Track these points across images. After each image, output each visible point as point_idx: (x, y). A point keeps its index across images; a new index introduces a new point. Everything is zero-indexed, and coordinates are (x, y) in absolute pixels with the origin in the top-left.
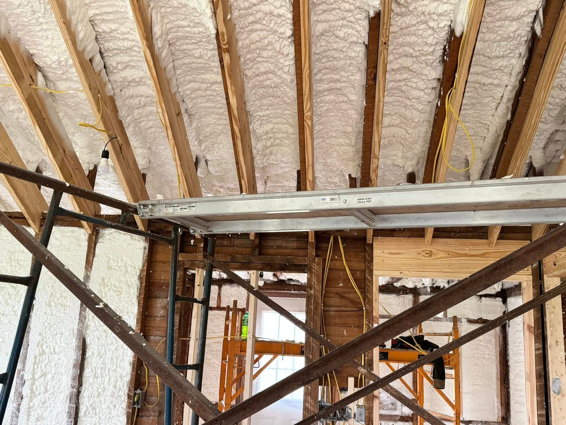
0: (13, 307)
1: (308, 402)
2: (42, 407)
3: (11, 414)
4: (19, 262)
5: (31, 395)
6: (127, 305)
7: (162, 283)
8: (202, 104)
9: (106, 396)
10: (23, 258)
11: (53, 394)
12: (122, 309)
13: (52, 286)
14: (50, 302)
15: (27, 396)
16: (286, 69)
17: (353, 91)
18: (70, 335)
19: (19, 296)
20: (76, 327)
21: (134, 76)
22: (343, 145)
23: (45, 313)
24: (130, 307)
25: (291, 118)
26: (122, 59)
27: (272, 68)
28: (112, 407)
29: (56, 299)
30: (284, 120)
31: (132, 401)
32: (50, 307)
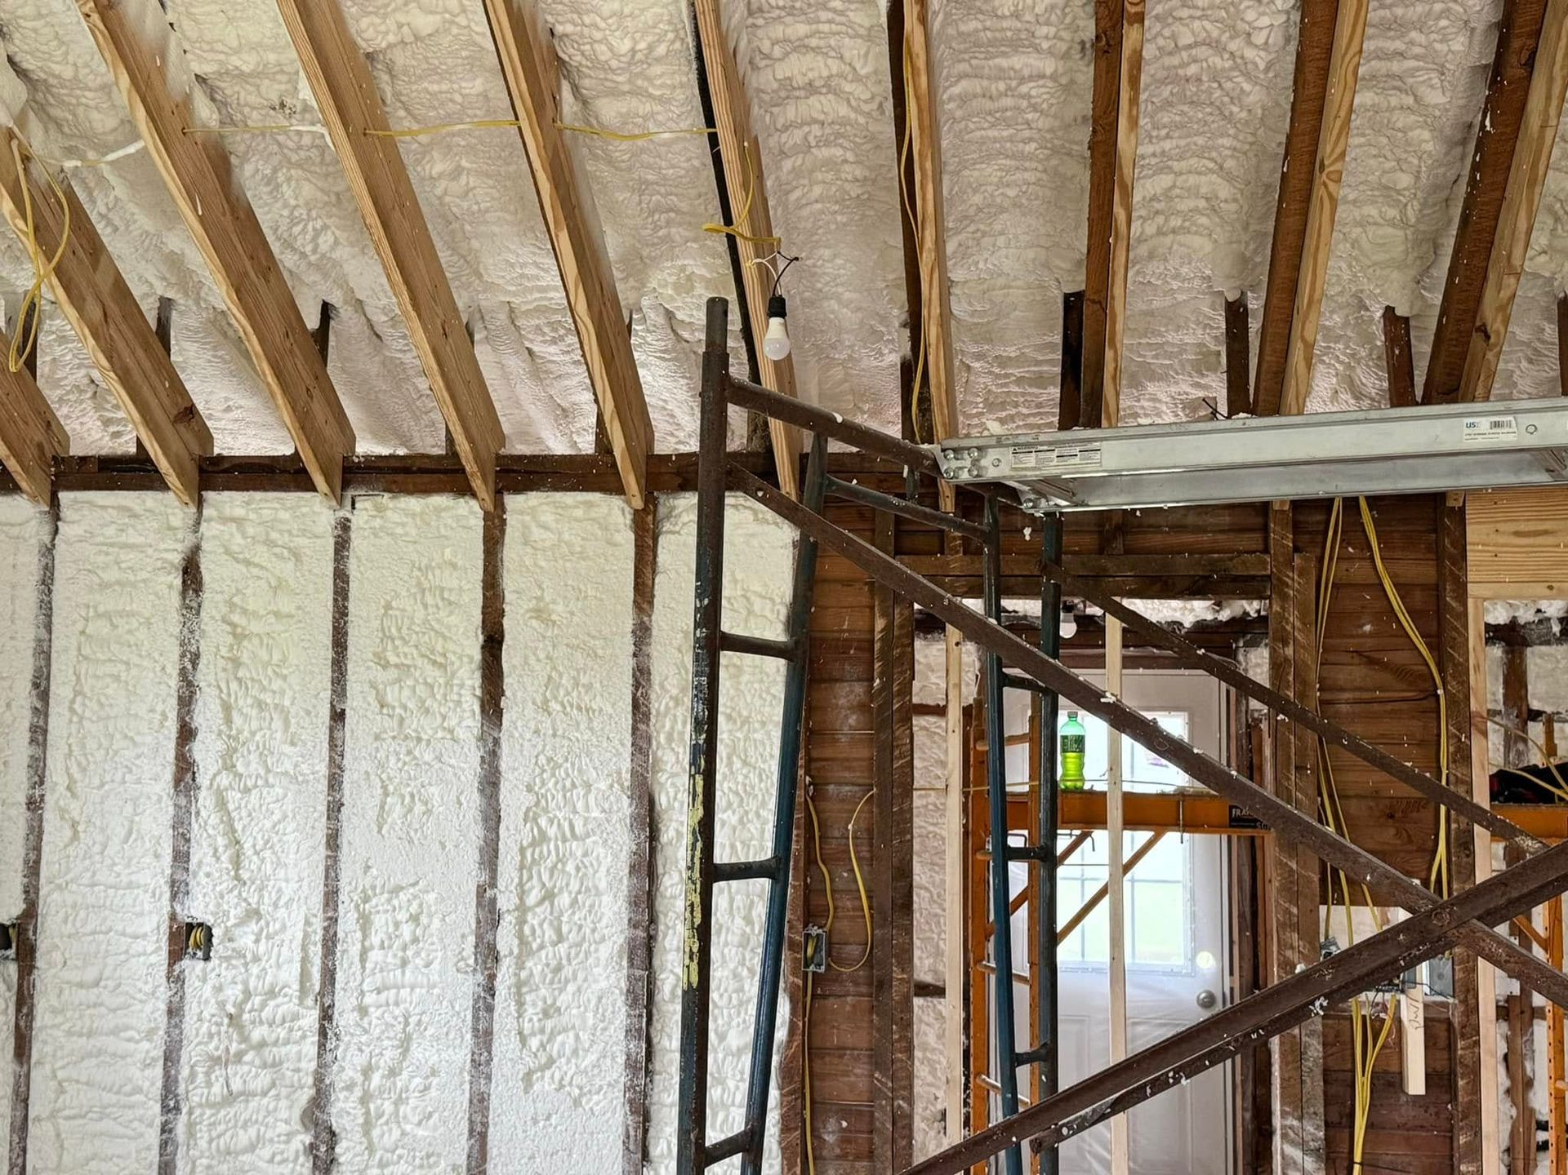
0: (444, 718)
1: (1292, 948)
2: (552, 982)
3: (471, 1003)
4: (446, 595)
5: (521, 951)
6: (758, 702)
7: (845, 640)
8: (978, 134)
9: (726, 944)
10: (455, 584)
11: (579, 945)
12: (745, 713)
13: (548, 657)
14: (546, 701)
15: (511, 953)
16: (1259, 39)
17: (1436, 81)
18: (612, 786)
19: (456, 689)
20: (626, 765)
21: (810, 75)
22: (1375, 224)
23: (537, 732)
24: (767, 709)
25: (1232, 156)
26: (789, 31)
27: (1215, 34)
28: (745, 973)
29: (562, 692)
30: (1206, 162)
31: (801, 956)
32: (550, 714)
